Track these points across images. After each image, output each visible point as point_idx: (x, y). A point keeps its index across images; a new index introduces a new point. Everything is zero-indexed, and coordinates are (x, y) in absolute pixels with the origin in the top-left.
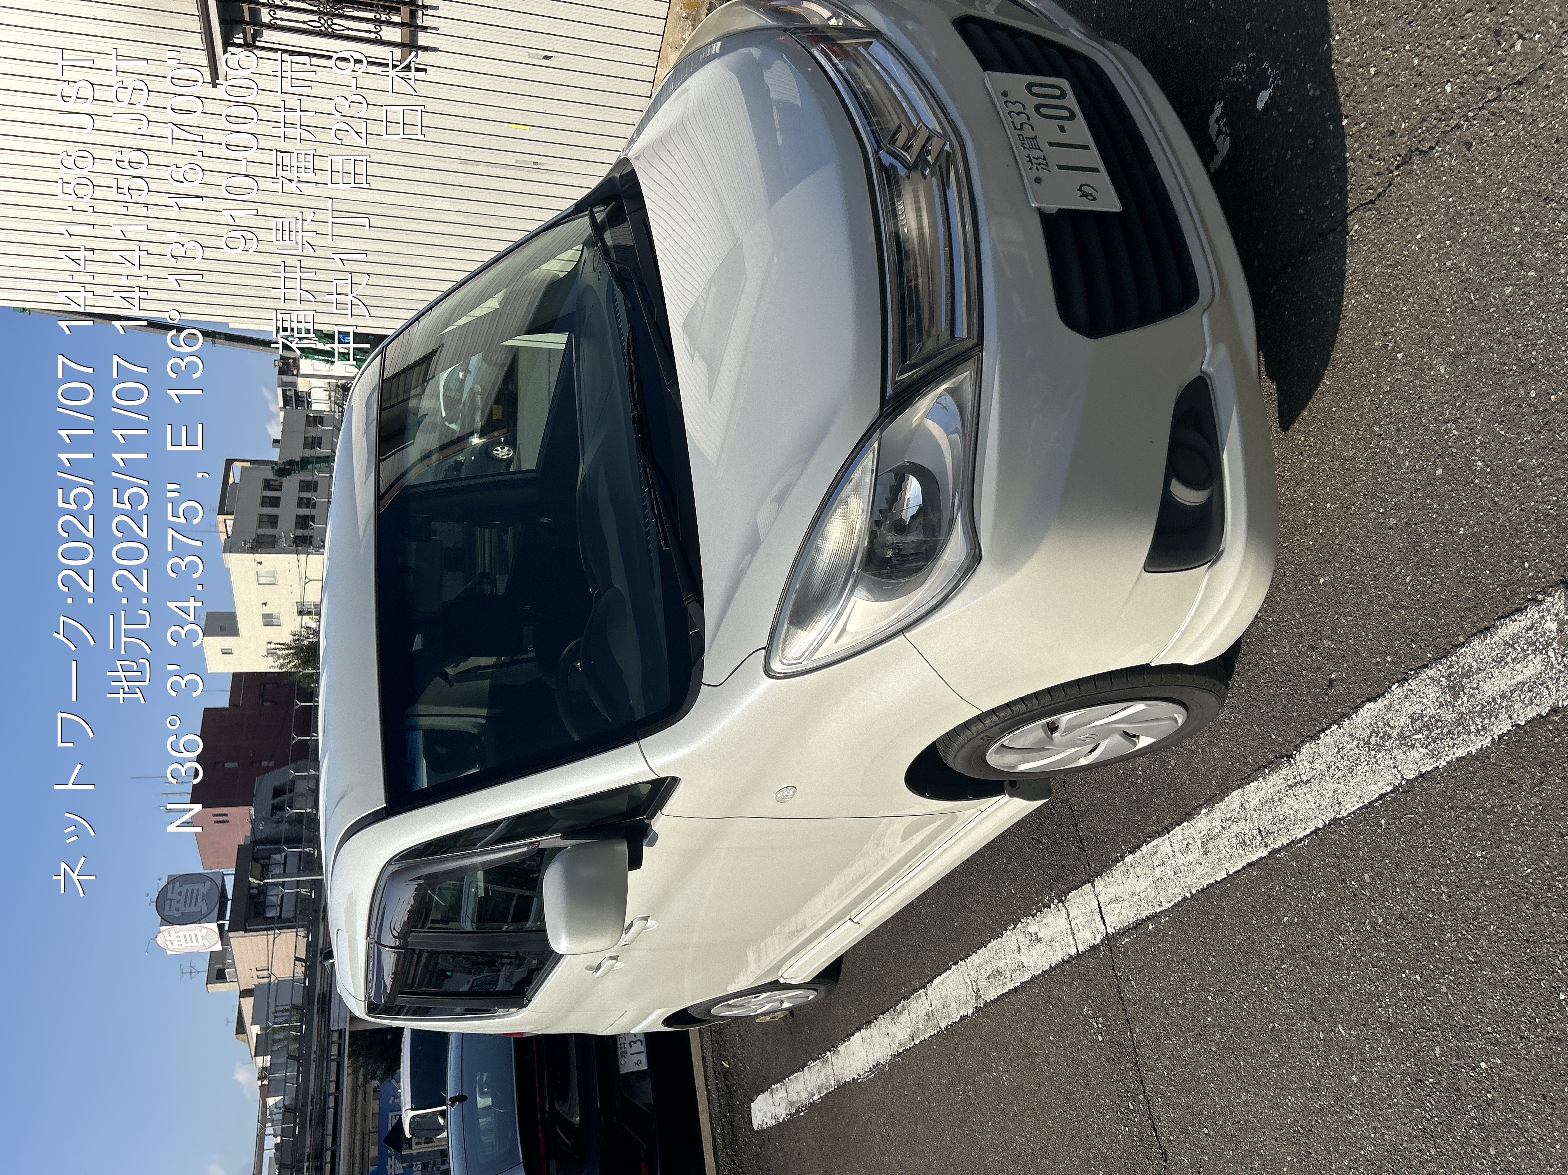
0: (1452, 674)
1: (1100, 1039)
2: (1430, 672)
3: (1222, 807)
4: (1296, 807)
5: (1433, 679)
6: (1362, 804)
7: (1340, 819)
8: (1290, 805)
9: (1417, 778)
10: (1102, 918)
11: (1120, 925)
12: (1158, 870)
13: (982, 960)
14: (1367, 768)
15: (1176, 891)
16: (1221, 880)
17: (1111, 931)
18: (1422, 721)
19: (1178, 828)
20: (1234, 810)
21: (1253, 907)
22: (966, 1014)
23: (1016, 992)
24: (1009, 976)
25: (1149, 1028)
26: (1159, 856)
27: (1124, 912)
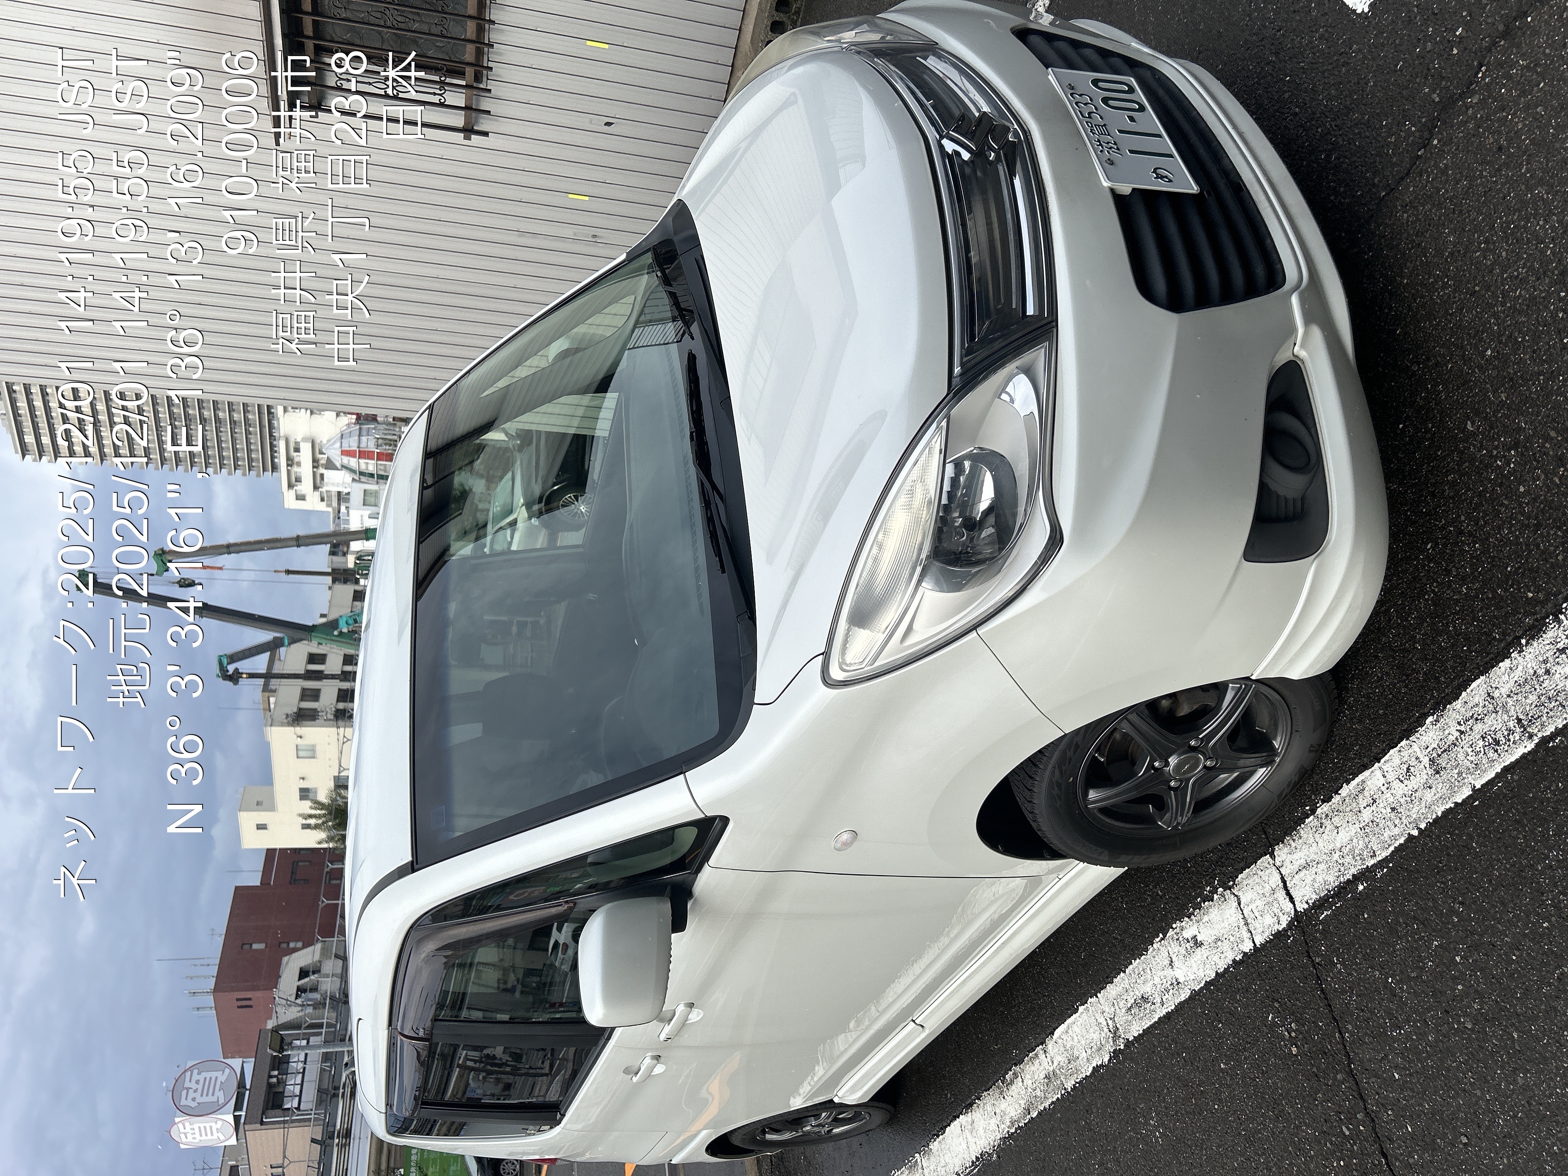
1: (1294, 1050)
3: (1458, 706)
10: (1288, 894)
11: (1314, 897)
12: (1367, 815)
13: (1119, 989)
15: (1396, 831)
16: (1464, 801)
17: (1301, 907)
19: (1392, 752)
20: (1477, 705)
22: (1100, 1063)
23: (1169, 1019)
24: (1159, 1000)
25: (1367, 1020)
26: (1366, 793)
27: (1320, 879)
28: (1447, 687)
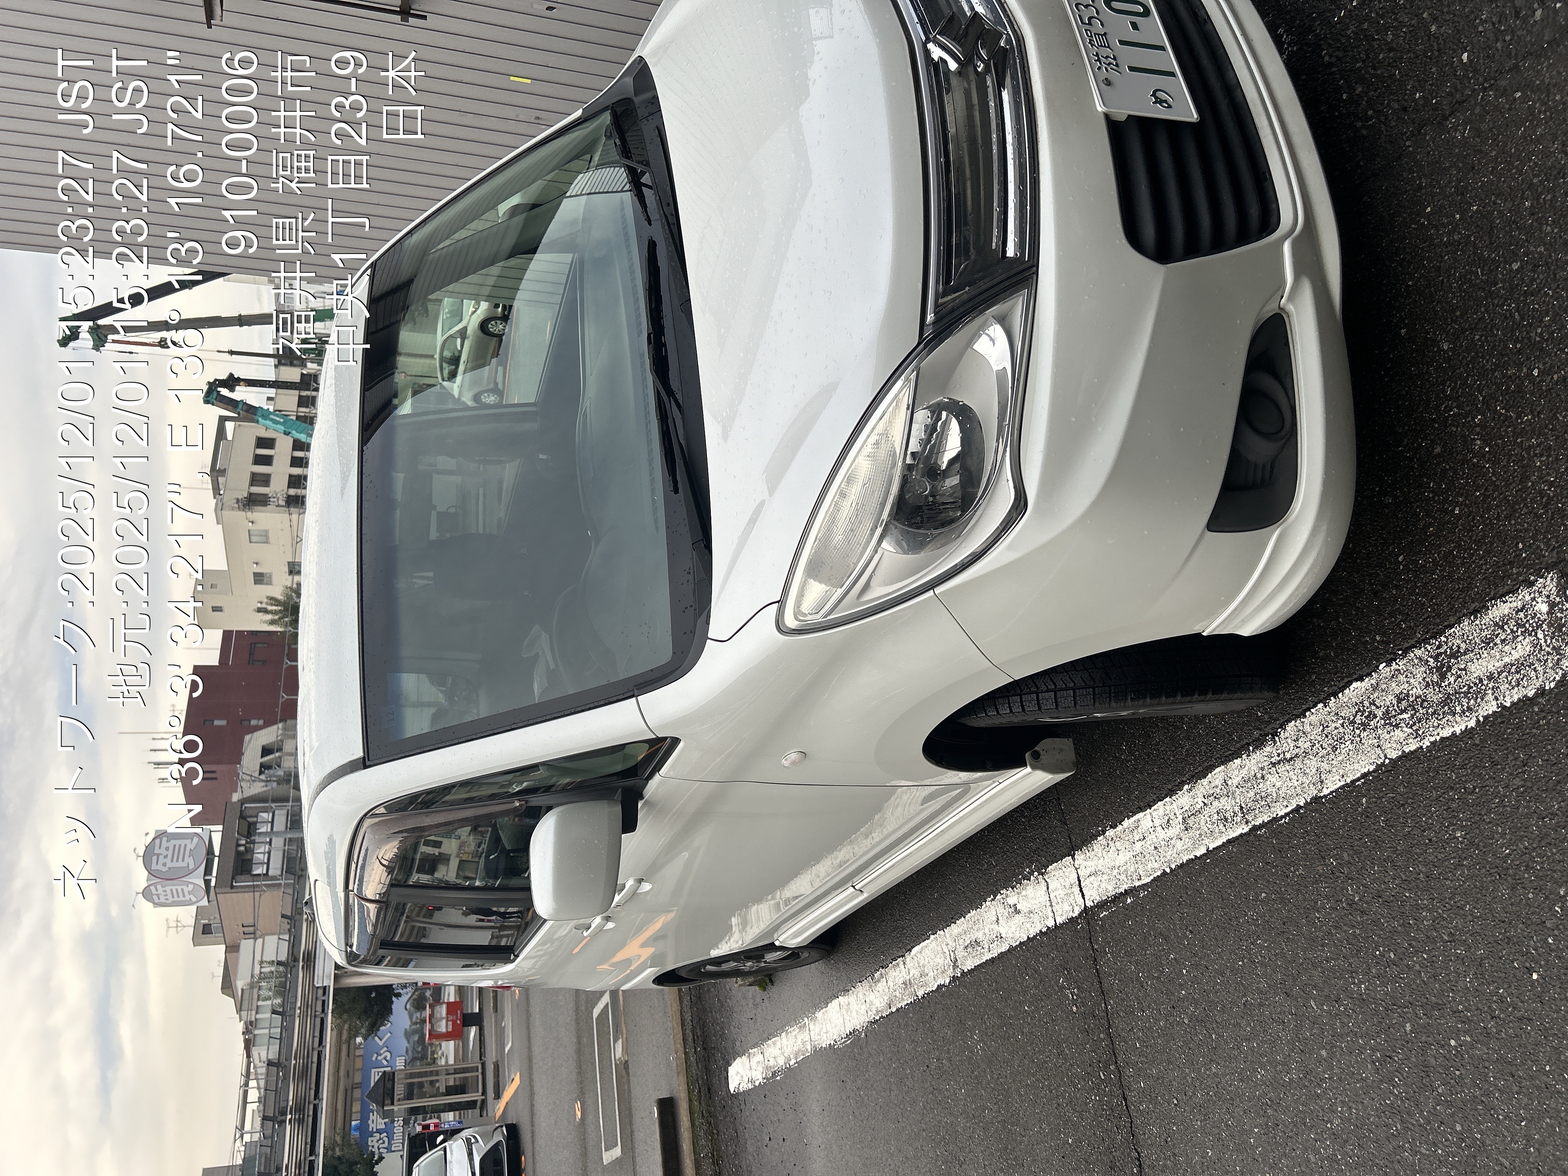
0: (1441, 654)
1: (1074, 1009)
2: (1418, 652)
3: (1205, 784)
4: (1278, 784)
5: (1420, 659)
6: (1343, 783)
7: (1321, 798)
8: (1273, 782)
9: (1399, 758)
10: (1081, 891)
11: (1098, 899)
12: (1138, 846)
13: (960, 930)
14: (1350, 747)
15: (1156, 865)
16: (1201, 856)
17: (1089, 904)
18: (1408, 701)
19: (1160, 803)
20: (1217, 787)
21: (1232, 883)
22: (942, 983)
23: (993, 962)
24: (986, 946)
25: (1123, 1000)
26: (1140, 831)
27: (1103, 886)
28: (1200, 766)
